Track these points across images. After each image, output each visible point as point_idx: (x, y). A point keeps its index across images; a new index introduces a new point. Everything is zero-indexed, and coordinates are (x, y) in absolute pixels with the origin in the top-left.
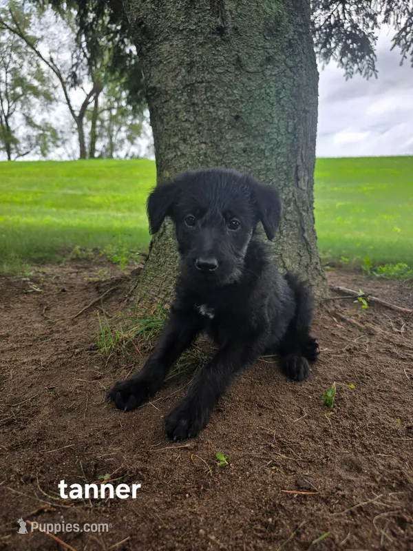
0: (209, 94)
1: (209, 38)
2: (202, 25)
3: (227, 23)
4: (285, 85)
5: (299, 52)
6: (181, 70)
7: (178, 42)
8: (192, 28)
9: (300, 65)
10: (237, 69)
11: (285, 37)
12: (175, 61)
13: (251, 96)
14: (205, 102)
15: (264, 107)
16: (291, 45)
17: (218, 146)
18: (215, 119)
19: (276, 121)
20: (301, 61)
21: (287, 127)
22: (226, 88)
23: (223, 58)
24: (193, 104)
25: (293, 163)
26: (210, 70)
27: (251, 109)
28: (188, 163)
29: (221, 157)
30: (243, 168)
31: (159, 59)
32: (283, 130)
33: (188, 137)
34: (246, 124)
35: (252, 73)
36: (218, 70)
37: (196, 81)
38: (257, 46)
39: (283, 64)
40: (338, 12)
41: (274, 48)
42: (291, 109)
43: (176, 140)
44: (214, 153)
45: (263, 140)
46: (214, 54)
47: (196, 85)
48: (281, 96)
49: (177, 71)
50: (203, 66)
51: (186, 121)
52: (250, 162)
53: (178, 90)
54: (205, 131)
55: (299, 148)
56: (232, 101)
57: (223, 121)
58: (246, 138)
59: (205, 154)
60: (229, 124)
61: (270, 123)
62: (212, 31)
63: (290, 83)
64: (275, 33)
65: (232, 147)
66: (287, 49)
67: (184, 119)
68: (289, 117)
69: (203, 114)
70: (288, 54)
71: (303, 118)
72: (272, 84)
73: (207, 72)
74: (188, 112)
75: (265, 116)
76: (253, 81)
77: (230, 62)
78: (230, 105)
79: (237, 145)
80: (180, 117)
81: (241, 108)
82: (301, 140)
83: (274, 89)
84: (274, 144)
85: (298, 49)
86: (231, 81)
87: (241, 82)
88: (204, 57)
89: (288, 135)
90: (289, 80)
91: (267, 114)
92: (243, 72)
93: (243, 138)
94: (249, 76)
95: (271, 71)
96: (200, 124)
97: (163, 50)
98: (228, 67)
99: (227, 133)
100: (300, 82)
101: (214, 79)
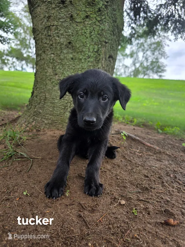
0: (56, 31)
1: (57, 5)
4: (95, 29)
5: (105, 14)
6: (44, 20)
7: (43, 7)
9: (104, 20)
10: (70, 20)
11: (97, 7)
12: (42, 16)
13: (77, 33)
14: (55, 35)
15: (83, 39)
16: (99, 10)
17: (60, 56)
18: (59, 43)
19: (88, 45)
20: (105, 18)
21: (94, 50)
22: (65, 29)
23: (63, 15)
24: (49, 36)
25: (96, 66)
26: (57, 20)
27: (77, 39)
28: (45, 63)
29: (60, 61)
30: (71, 67)
31: (36, 15)
32: (91, 50)
33: (46, 51)
34: (74, 46)
36: (61, 20)
37: (51, 25)
38: (81, 10)
39: (95, 19)
40: (172, 9)
41: (91, 11)
42: (97, 40)
43: (40, 52)
44: (57, 59)
45: (81, 54)
46: (59, 13)
47: (51, 27)
49: (43, 20)
50: (54, 18)
51: (46, 43)
52: (75, 64)
53: (43, 29)
54: (54, 49)
55: (100, 59)
56: (67, 35)
57: (63, 44)
58: (74, 53)
59: (53, 59)
60: (66, 45)
61: (86, 47)
62: (59, 2)
63: (97, 28)
64: (92, 4)
65: (66, 57)
66: (97, 12)
67: (44, 42)
68: (95, 44)
69: (53, 40)
70: (98, 15)
71: (104, 45)
72: (88, 28)
73: (56, 21)
74: (47, 39)
75: (83, 43)
76: (79, 27)
77: (67, 17)
78: (67, 37)
79: (69, 56)
80: (43, 41)
81: (72, 38)
82: (102, 56)
83: (89, 31)
84: (87, 57)
85: (104, 12)
86: (68, 26)
87: (73, 26)
88: (55, 14)
89: (94, 53)
90: (97, 27)
91: (84, 42)
92: (74, 22)
93: (72, 53)
94: (77, 23)
95: (88, 22)
96: (51, 45)
97: (38, 11)
98: (66, 19)
99: (64, 50)
100: (104, 28)
101: (59, 25)
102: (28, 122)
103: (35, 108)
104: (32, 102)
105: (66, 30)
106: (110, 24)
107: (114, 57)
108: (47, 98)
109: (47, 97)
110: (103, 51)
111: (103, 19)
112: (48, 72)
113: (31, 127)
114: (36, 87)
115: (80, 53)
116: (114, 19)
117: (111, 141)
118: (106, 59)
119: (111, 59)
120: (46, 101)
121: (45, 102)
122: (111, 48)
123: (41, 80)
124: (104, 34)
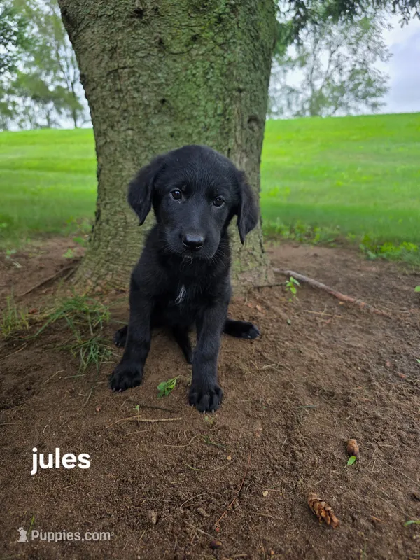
0: (132, 79)
1: (127, 22)
2: (119, 9)
3: (146, 4)
4: (213, 64)
5: (232, 26)
6: (103, 56)
7: (98, 28)
8: (109, 14)
9: (231, 41)
10: (160, 51)
11: (214, 12)
12: (98, 48)
13: (177, 79)
14: (129, 88)
15: (190, 89)
16: (220, 20)
17: (145, 132)
18: (140, 104)
19: (203, 103)
20: (233, 36)
21: (216, 110)
22: (150, 72)
23: (143, 42)
24: (117, 91)
27: (178, 92)
28: (116, 150)
31: (84, 46)
33: (115, 123)
34: (172, 108)
35: (177, 54)
36: (139, 54)
37: (118, 67)
38: (181, 25)
39: (212, 42)
41: (201, 25)
42: (221, 89)
43: (104, 127)
44: (141, 139)
45: (190, 124)
46: (134, 38)
47: (120, 71)
48: (208, 77)
49: (101, 58)
50: (124, 51)
51: (113, 107)
52: (178, 146)
53: (103, 77)
54: (131, 117)
55: (230, 130)
56: (156, 85)
57: (149, 106)
58: (173, 123)
59: (132, 140)
60: (155, 108)
61: (197, 106)
62: (130, 14)
63: (219, 61)
64: (201, 9)
65: (159, 133)
66: (216, 25)
67: (110, 106)
68: (218, 98)
69: (128, 100)
70: (217, 31)
71: (237, 97)
72: (198, 64)
73: (128, 57)
74: (113, 98)
75: (192, 99)
76: (178, 63)
77: (152, 45)
78: (155, 89)
79: (164, 130)
80: (107, 104)
81: (167, 91)
82: (233, 121)
83: (200, 70)
84: (202, 128)
85: (230, 23)
86: (155, 64)
87: (166, 65)
88: (125, 42)
89: (217, 117)
90: (218, 58)
91: (193, 97)
92: (167, 54)
93: (170, 122)
94: (174, 57)
95: (198, 50)
96: (125, 111)
97: (86, 37)
98: (150, 50)
99: (153, 118)
100: (232, 60)
101: (137, 64)
102: (98, 276)
103: (107, 246)
104: (100, 234)
105: (153, 74)
106: (246, 47)
107: (259, 118)
108: (129, 223)
109: (129, 220)
110: (236, 109)
111: (230, 39)
112: (125, 168)
113: (105, 284)
114: (104, 202)
115: (186, 122)
116: (253, 35)
117: (266, 298)
118: (242, 126)
119: (254, 124)
120: (128, 230)
121: (125, 232)
122: (251, 100)
123: (111, 186)
124: (235, 72)
